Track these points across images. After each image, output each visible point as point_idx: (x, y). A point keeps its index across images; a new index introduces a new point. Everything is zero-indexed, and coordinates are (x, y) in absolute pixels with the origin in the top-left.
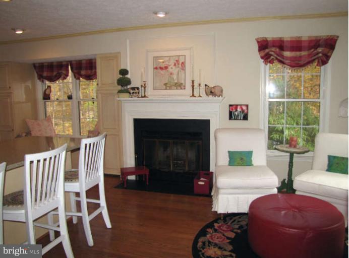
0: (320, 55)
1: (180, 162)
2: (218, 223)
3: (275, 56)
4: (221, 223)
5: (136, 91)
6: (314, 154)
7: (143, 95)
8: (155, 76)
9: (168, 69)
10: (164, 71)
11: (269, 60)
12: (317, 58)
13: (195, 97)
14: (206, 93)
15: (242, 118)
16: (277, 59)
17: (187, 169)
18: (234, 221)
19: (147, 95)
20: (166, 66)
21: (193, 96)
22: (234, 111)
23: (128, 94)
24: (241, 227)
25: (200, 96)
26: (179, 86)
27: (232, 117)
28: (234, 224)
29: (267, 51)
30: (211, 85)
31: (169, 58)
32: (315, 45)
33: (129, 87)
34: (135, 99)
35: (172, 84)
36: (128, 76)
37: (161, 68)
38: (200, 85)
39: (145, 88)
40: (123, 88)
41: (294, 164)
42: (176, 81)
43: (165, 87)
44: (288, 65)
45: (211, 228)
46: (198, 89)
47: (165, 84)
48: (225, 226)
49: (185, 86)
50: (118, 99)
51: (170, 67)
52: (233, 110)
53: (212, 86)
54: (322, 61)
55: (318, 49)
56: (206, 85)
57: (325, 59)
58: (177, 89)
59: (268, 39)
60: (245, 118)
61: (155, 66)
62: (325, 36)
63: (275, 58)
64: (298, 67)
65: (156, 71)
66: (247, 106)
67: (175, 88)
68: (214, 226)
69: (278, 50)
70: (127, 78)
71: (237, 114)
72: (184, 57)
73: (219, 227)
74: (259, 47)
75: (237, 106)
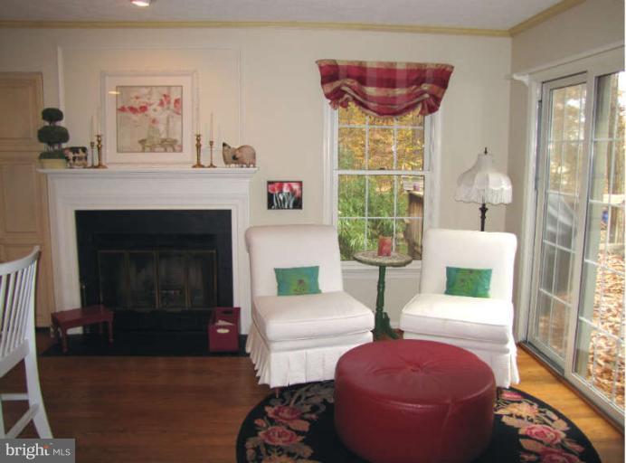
0: (427, 96)
1: (173, 292)
2: (273, 406)
3: (353, 94)
4: (277, 404)
5: (81, 154)
6: (422, 264)
7: (96, 163)
8: (119, 124)
9: (146, 113)
10: (140, 115)
11: (340, 101)
12: (422, 101)
13: (203, 167)
14: (225, 159)
15: (291, 206)
16: (354, 99)
17: (187, 305)
18: (300, 397)
19: (104, 164)
20: (144, 105)
21: (199, 165)
22: (277, 192)
23: (64, 160)
24: (314, 409)
25: (212, 166)
26: (171, 145)
27: (273, 204)
28: (302, 405)
29: (337, 84)
30: (235, 145)
31: (149, 89)
32: (417, 80)
33: (64, 145)
34: (78, 170)
35: (155, 140)
36: (62, 124)
37: (133, 109)
38: (211, 143)
39: (99, 149)
40: (51, 149)
41: (386, 284)
42: (163, 136)
43: (140, 147)
44: (374, 111)
45: (262, 418)
46: (209, 153)
47: (142, 142)
48: (286, 411)
49: (181, 146)
50: (41, 171)
51: (150, 109)
52: (274, 190)
53: (237, 147)
54: (428, 106)
55: (423, 85)
56: (224, 145)
57: (434, 104)
58: (166, 151)
59: (339, 64)
60: (298, 204)
61: (120, 106)
62: (433, 64)
63: (351, 98)
64: (389, 114)
65: (121, 114)
66: (300, 183)
67: (163, 149)
68: (266, 413)
69: (355, 84)
70: (60, 127)
71: (282, 198)
72: (179, 89)
73: (276, 413)
74: (323, 77)
75: (281, 183)
